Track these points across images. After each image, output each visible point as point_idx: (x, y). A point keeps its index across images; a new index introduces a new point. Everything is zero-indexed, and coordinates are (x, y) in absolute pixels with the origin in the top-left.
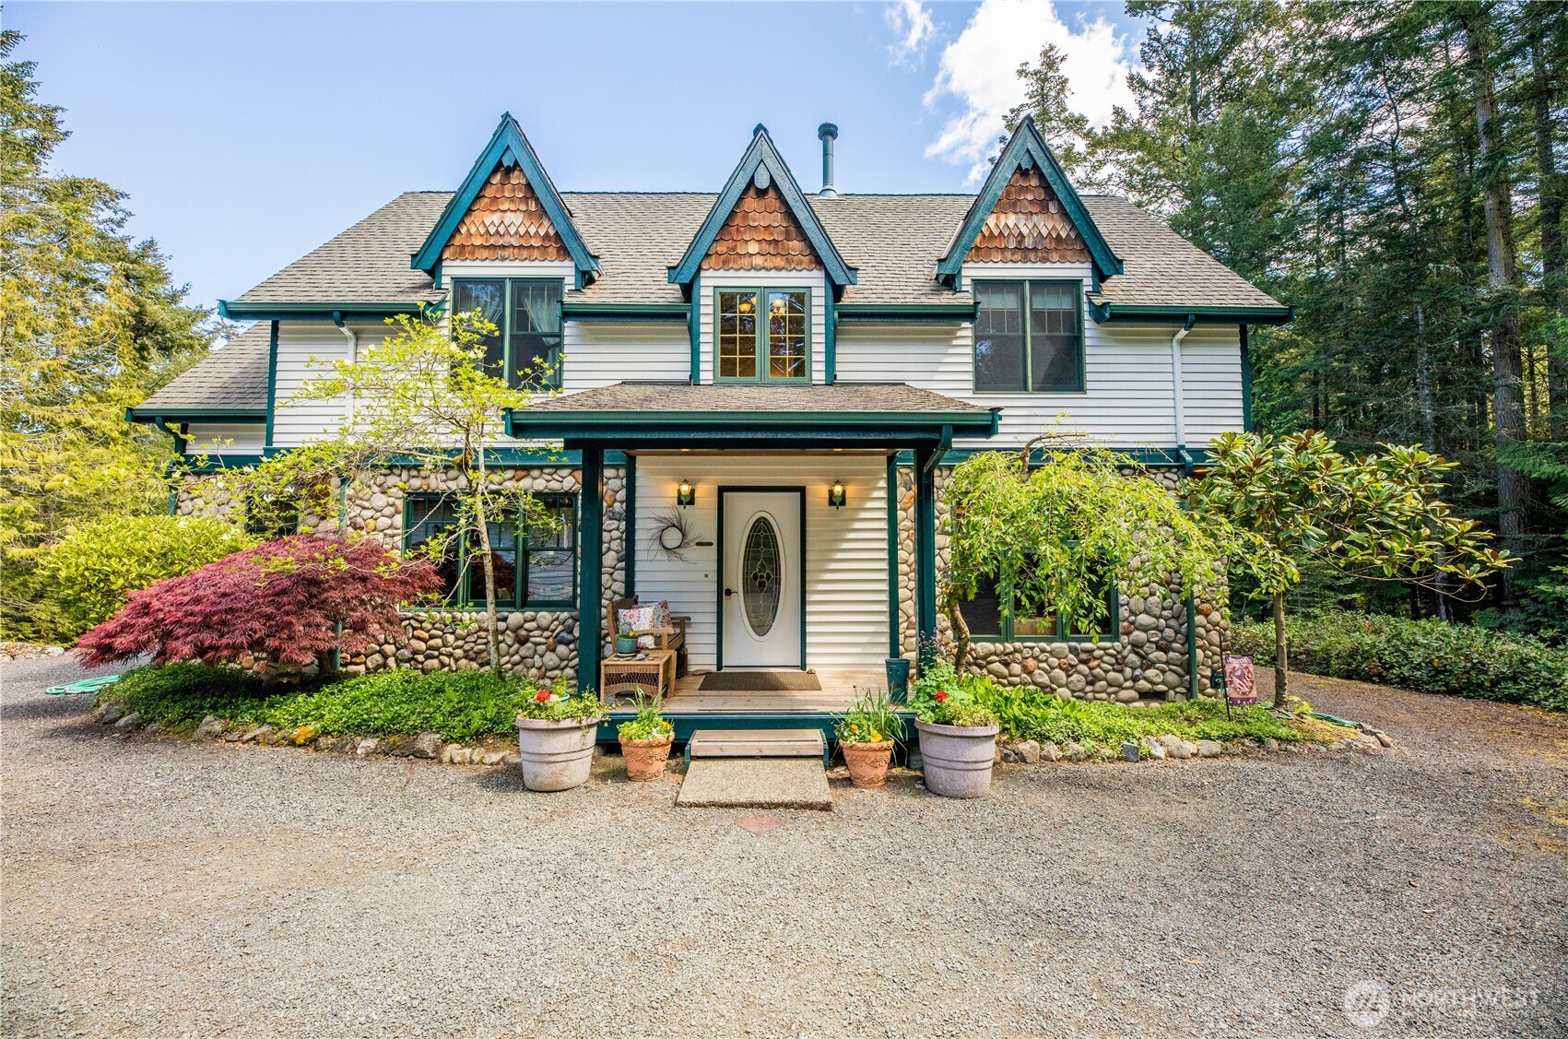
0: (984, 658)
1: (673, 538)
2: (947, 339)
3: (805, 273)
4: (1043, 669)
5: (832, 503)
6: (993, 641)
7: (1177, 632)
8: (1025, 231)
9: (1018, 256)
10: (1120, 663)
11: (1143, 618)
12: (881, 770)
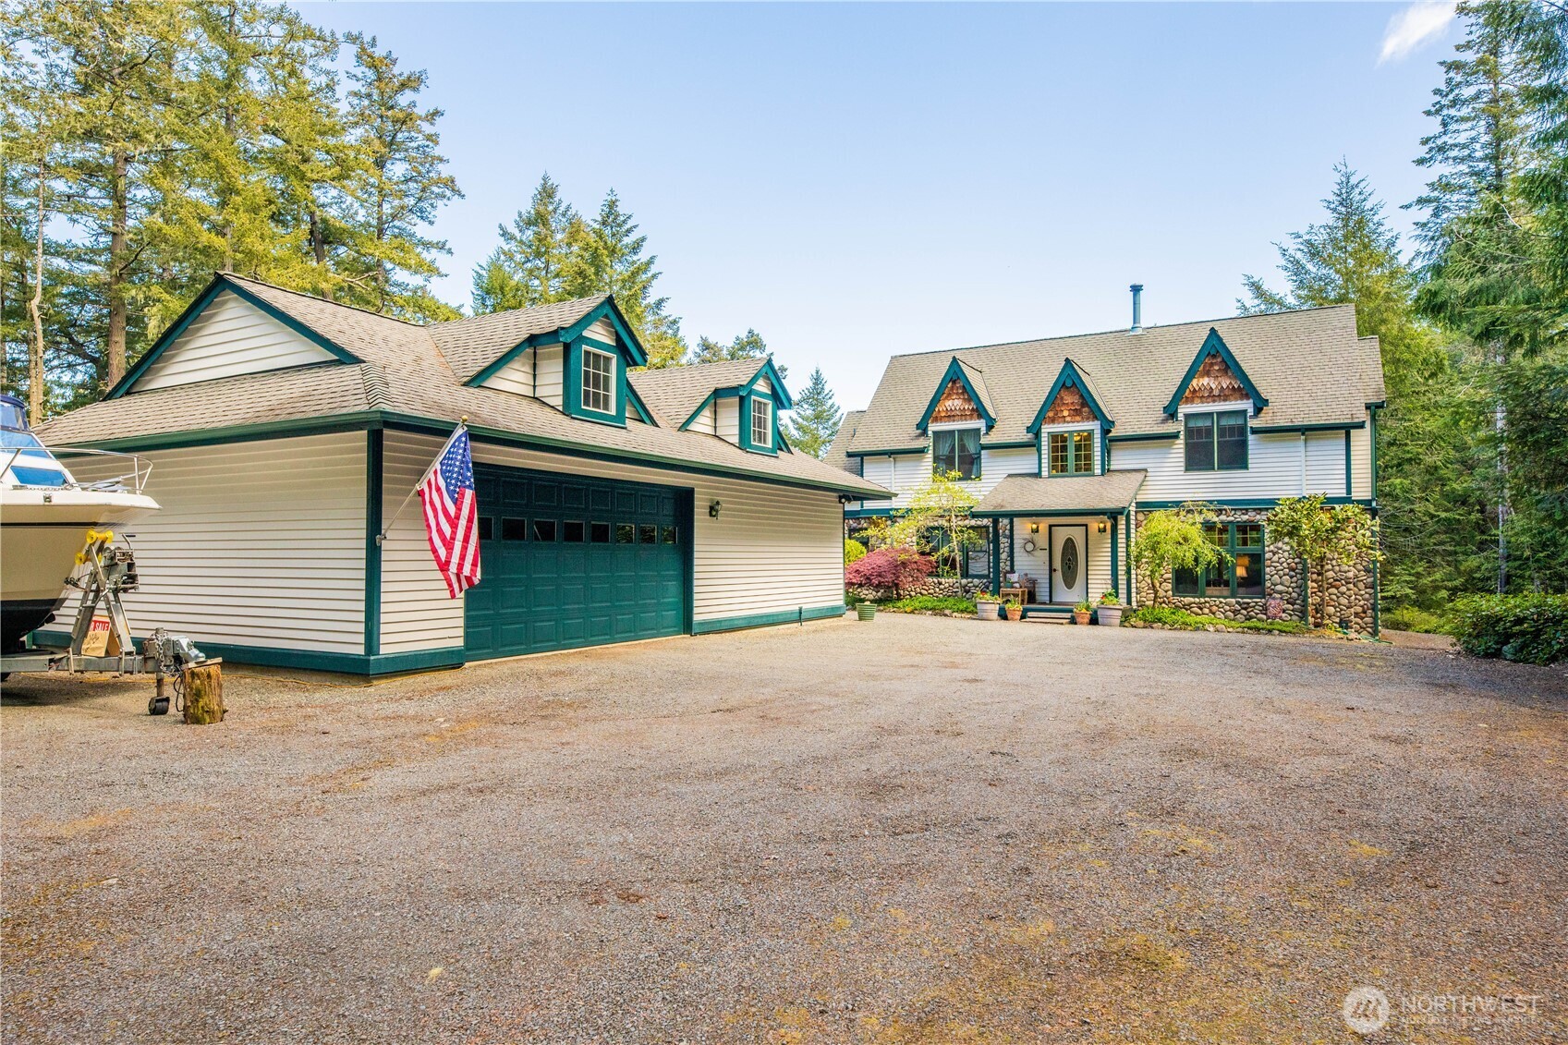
0: (1189, 605)
1: (1030, 547)
2: (1170, 447)
3: (1090, 423)
5: (1100, 531)
6: (1194, 597)
7: (1299, 595)
8: (1214, 387)
9: (1210, 399)
11: (1279, 588)
12: (1087, 620)
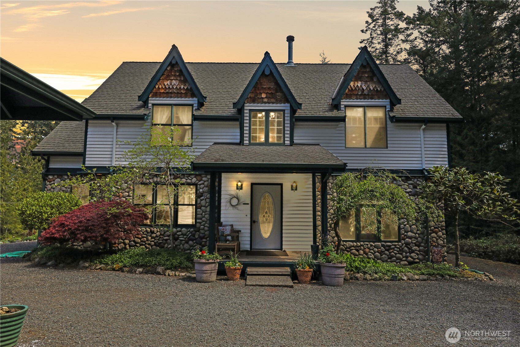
0: (349, 248)
1: (234, 202)
3: (282, 105)
4: (372, 253)
5: (292, 189)
6: (352, 242)
7: (423, 239)
8: (364, 88)
9: (362, 97)
10: (401, 251)
11: (410, 234)
12: (309, 278)
